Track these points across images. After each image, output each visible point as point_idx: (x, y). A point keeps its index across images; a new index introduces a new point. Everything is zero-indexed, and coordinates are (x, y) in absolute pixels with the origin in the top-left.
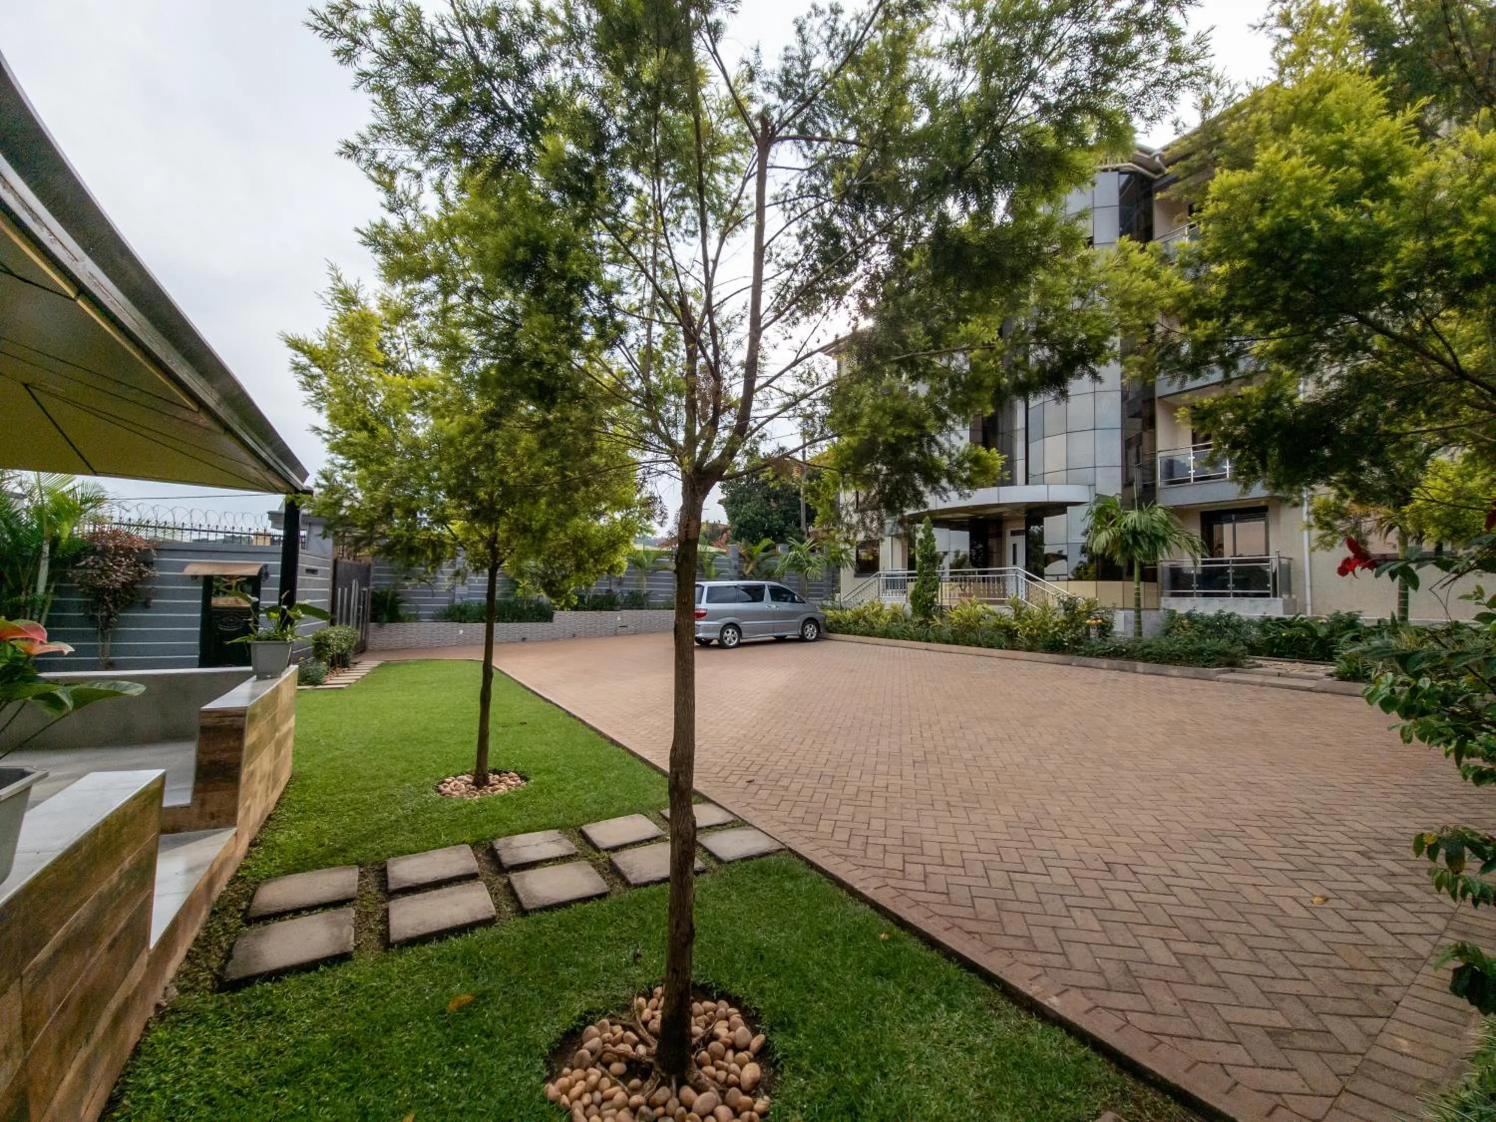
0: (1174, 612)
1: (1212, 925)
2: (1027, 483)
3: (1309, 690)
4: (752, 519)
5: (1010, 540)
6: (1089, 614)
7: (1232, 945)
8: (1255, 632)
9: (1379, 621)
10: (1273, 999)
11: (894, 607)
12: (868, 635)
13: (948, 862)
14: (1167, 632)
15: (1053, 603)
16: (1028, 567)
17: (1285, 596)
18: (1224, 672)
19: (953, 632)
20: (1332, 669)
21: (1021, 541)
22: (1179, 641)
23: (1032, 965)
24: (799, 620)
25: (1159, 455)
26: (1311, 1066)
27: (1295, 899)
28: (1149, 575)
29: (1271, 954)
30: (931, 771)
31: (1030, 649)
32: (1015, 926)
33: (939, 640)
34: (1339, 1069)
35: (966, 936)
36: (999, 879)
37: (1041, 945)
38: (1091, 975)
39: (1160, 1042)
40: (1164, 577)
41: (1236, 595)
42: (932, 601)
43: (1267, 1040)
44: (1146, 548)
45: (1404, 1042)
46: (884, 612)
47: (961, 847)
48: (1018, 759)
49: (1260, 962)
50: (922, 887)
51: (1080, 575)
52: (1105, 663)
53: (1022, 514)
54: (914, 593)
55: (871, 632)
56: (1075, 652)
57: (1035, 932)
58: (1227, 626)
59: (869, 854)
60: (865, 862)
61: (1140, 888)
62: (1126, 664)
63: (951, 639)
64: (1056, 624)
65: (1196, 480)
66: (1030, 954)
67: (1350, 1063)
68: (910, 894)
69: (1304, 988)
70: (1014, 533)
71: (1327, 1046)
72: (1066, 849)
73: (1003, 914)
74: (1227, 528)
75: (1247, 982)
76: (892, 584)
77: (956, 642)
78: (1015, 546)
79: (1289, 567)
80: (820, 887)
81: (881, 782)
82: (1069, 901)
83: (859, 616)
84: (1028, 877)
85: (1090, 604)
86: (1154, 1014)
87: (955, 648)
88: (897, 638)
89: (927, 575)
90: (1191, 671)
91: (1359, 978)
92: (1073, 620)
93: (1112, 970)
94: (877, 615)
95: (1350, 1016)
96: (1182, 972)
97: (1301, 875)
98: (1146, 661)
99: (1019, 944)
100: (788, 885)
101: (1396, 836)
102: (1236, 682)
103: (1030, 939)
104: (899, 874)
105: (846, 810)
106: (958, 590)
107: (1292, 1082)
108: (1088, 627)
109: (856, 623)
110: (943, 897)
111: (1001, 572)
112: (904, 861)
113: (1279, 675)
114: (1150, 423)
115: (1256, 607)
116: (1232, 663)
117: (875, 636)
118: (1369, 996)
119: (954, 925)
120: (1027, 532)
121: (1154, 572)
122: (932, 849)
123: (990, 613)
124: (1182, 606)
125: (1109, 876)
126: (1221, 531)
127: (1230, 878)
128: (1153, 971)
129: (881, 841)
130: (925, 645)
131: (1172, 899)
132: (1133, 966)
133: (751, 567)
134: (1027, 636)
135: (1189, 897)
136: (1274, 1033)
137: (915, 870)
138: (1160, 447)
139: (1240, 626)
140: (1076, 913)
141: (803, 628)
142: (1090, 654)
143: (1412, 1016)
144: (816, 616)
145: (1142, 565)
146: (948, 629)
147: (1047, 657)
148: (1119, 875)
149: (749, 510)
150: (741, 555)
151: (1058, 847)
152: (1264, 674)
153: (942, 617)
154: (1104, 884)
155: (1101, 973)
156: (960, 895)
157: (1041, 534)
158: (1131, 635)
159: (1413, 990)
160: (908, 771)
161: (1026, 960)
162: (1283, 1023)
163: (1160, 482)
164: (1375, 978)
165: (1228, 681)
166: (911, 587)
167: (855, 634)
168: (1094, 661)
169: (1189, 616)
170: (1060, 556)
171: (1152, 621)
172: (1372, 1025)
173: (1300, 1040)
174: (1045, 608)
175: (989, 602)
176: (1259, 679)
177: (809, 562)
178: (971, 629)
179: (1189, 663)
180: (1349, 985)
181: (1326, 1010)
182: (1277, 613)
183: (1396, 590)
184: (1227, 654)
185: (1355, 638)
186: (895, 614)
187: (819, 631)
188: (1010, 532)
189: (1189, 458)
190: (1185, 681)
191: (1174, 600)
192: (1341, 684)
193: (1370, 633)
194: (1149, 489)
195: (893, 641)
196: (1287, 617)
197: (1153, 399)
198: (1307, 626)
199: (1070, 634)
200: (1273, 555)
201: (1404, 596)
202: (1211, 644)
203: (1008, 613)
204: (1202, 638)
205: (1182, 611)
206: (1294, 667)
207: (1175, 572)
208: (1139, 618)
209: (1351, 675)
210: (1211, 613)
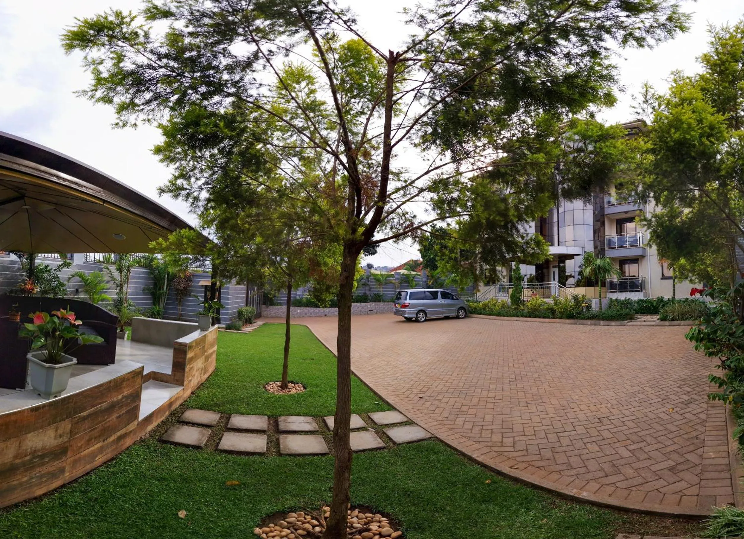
0: (612, 298)
1: (640, 434)
2: (559, 245)
3: (653, 326)
5: (552, 270)
6: (583, 301)
7: (649, 439)
8: (636, 305)
9: (668, 299)
10: (667, 456)
11: (503, 301)
12: (490, 315)
13: (526, 433)
14: (610, 307)
15: (570, 297)
16: (559, 282)
17: (644, 291)
18: (629, 322)
19: (528, 312)
20: (658, 317)
21: (556, 270)
22: (614, 312)
23: (571, 476)
24: (455, 308)
25: (606, 237)
26: (687, 476)
27: (664, 412)
28: (603, 285)
29: (662, 438)
30: (518, 385)
31: (561, 318)
32: (561, 458)
33: (523, 316)
34: (696, 472)
35: (537, 469)
36: (552, 437)
37: (574, 465)
38: (599, 472)
39: (632, 490)
40: (607, 285)
41: (630, 291)
42: (519, 298)
43: (670, 473)
44: (602, 273)
45: (711, 454)
46: (498, 304)
47: (533, 425)
48: (559, 374)
49: (659, 442)
50: (512, 449)
51: (578, 284)
52: (589, 322)
53: (557, 259)
54: (512, 294)
55: (491, 313)
56: (578, 318)
57: (572, 459)
58: (628, 303)
59: (483, 435)
60: (481, 440)
61: (613, 426)
63: (528, 315)
64: (571, 307)
65: (618, 247)
66: (569, 471)
67: (699, 469)
68: (506, 454)
69: (675, 447)
70: (553, 267)
71: (689, 466)
72: (581, 416)
73: (555, 455)
74: (627, 266)
75: (657, 452)
76: (502, 289)
77: (530, 317)
78: (554, 272)
79: (645, 281)
80: (452, 457)
81: (491, 394)
82: (585, 441)
83: (486, 305)
84: (566, 434)
85: (584, 297)
86: (627, 479)
87: (529, 319)
88: (504, 316)
89: (517, 285)
90: (618, 323)
91: (691, 435)
92: (577, 305)
93: (607, 467)
94: (494, 305)
95: (692, 451)
96: (634, 458)
97: (664, 402)
98: (604, 320)
99: (564, 467)
100: (433, 457)
101: (686, 377)
102: (633, 325)
103: (569, 463)
104: (499, 444)
105: (473, 411)
106: (531, 293)
107: (683, 485)
108: (583, 307)
109: (484, 309)
110: (524, 452)
111: (548, 284)
112: (503, 437)
113: (644, 321)
114: (603, 224)
115: (636, 296)
116: (631, 318)
117: (493, 315)
118: (695, 441)
119: (530, 465)
120: (559, 267)
121: (605, 283)
122: (518, 428)
123: (544, 302)
124: (614, 296)
125: (600, 424)
126: (625, 267)
127: (643, 411)
128: (623, 462)
129: (490, 427)
130: (516, 318)
131: (625, 427)
132: (615, 462)
133: (432, 282)
134: (560, 312)
135: (631, 425)
136: (671, 469)
137: (508, 441)
138: (606, 234)
139: (632, 303)
140: (589, 445)
141: (458, 312)
142: (583, 319)
143: (709, 443)
144: (464, 306)
145: (601, 281)
146: (526, 311)
147: (567, 321)
148: (605, 423)
149: (432, 253)
150: (428, 276)
151: (578, 416)
152: (641, 321)
153: (524, 305)
154: (599, 429)
155: (603, 470)
156: (533, 449)
157: (565, 266)
158: (598, 309)
159: (707, 433)
160: (506, 387)
161: (568, 474)
162: (674, 464)
163: (606, 248)
164: (694, 434)
165: (630, 326)
166: (511, 291)
167: (483, 314)
168: (585, 322)
169: (616, 300)
170: (571, 276)
171: (605, 302)
172: (699, 451)
173: (680, 467)
174: (566, 300)
175: (544, 298)
176: (639, 324)
178: (536, 310)
180: (688, 440)
181: (684, 452)
182: (642, 298)
183: (672, 288)
184: (629, 315)
185: (663, 306)
186: (503, 304)
187: (466, 313)
188: (551, 266)
189: (615, 239)
190: (617, 327)
191: (611, 294)
192: (662, 322)
193: (667, 303)
194: (603, 251)
195: (502, 318)
196: (645, 299)
197: (604, 215)
198: (650, 302)
199: (576, 311)
200: (640, 277)
201: (674, 290)
202: (624, 311)
203: (552, 302)
204: (621, 309)
205: (614, 298)
206: (648, 318)
207: (611, 283)
208: (601, 302)
209: (664, 319)
210: (623, 298)
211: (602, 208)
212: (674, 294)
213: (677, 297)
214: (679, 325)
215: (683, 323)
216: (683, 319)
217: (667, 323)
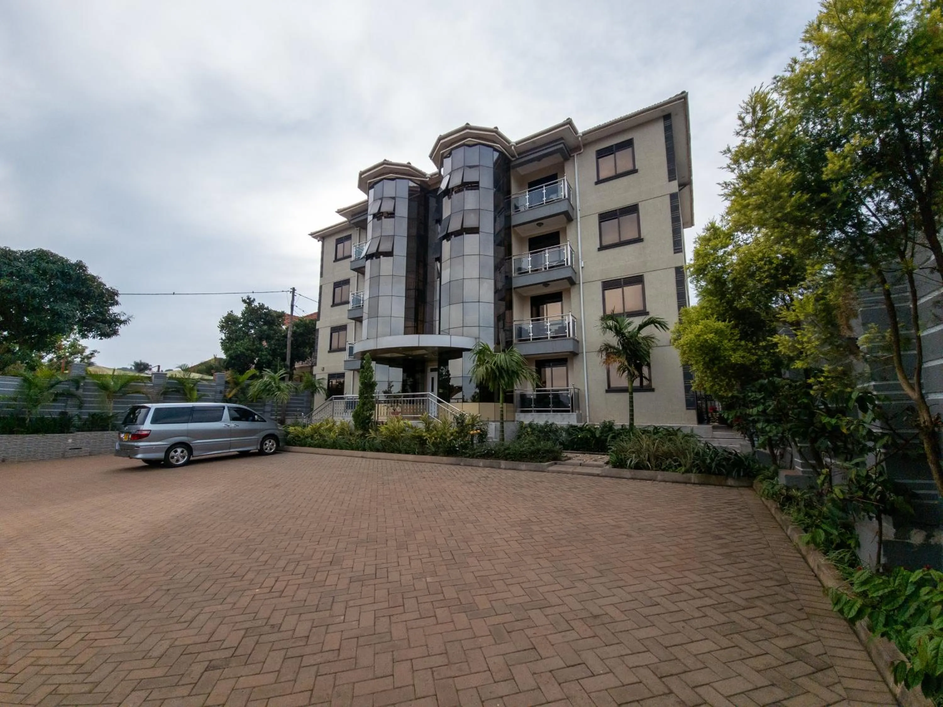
0: (522, 422)
2: (439, 334)
3: (598, 475)
4: (242, 353)
5: (430, 375)
6: (473, 425)
8: (564, 434)
9: (622, 426)
11: (342, 424)
12: (320, 446)
14: (519, 437)
15: (450, 419)
16: (440, 395)
17: (577, 411)
18: (551, 465)
19: (382, 442)
20: (607, 458)
21: (435, 375)
22: (525, 445)
24: (258, 437)
25: (514, 323)
28: (509, 399)
31: (434, 454)
33: (372, 448)
40: (517, 399)
41: (554, 411)
42: (369, 418)
44: (506, 379)
46: (335, 428)
52: (481, 462)
53: (437, 356)
54: (357, 412)
55: (322, 444)
56: (463, 455)
58: (550, 431)
62: (494, 462)
63: (380, 447)
64: (452, 434)
65: (533, 339)
70: (432, 370)
74: (548, 370)
77: (384, 450)
78: (433, 379)
79: (578, 394)
83: (315, 431)
85: (474, 418)
87: (383, 454)
88: (342, 448)
89: (366, 398)
90: (533, 465)
92: (462, 431)
94: (330, 430)
98: (506, 460)
102: (559, 472)
106: (391, 410)
108: (473, 436)
109: (312, 437)
111: (423, 396)
113: (581, 465)
114: (509, 307)
115: (564, 419)
116: (555, 458)
117: (325, 447)
120: (440, 370)
121: (512, 396)
123: (408, 427)
124: (527, 419)
126: (545, 371)
130: (360, 453)
133: (234, 392)
134: (433, 444)
138: (514, 319)
139: (557, 431)
141: (262, 443)
142: (472, 456)
144: (276, 432)
145: (505, 392)
146: (377, 441)
147: (445, 458)
149: (241, 347)
150: (227, 382)
152: (574, 465)
153: (376, 430)
157: (447, 370)
158: (497, 440)
163: (515, 341)
165: (553, 472)
167: (310, 446)
168: (474, 461)
169: (530, 425)
171: (511, 428)
174: (445, 423)
175: (410, 419)
176: (571, 469)
177: (279, 388)
178: (394, 439)
179: (531, 460)
182: (574, 422)
183: (628, 408)
184: (553, 452)
185: (614, 438)
186: (343, 429)
187: (278, 445)
188: (429, 369)
189: (529, 326)
190: (529, 473)
191: (522, 415)
192: (615, 471)
193: (620, 434)
194: (509, 344)
195: (338, 451)
196: (579, 425)
197: (511, 289)
198: (591, 430)
199: (460, 442)
200: (570, 387)
201: (632, 411)
202: (543, 445)
203: (421, 426)
204: (538, 441)
205: (526, 422)
206: (587, 458)
207: (523, 397)
208: (503, 427)
209: (619, 464)
210: (542, 423)
211: (509, 278)
212: (632, 419)
213: (639, 423)
214: (652, 479)
215: (660, 475)
216: (659, 467)
217: (626, 473)
